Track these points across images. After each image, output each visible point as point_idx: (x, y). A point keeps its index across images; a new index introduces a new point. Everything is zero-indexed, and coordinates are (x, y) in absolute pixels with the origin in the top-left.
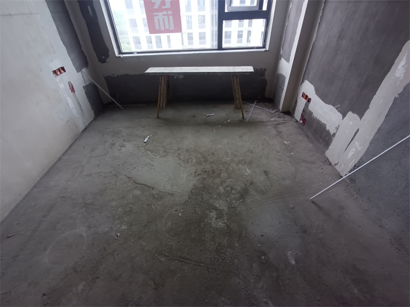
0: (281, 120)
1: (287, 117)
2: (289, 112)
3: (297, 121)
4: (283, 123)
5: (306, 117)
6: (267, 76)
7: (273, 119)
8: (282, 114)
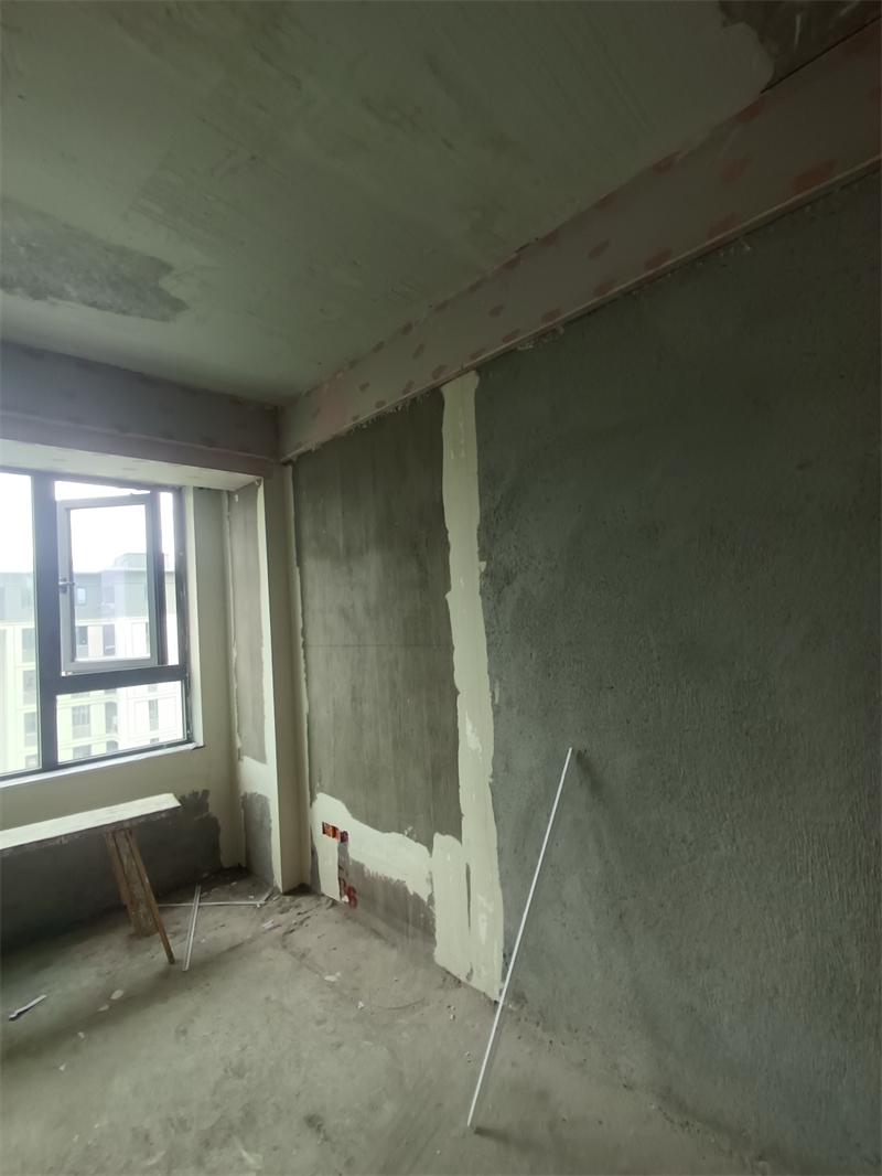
0: (291, 917)
1: (305, 902)
2: (303, 886)
3: (334, 903)
4: (302, 923)
5: (353, 882)
6: (215, 807)
7: (268, 925)
8: (288, 898)
